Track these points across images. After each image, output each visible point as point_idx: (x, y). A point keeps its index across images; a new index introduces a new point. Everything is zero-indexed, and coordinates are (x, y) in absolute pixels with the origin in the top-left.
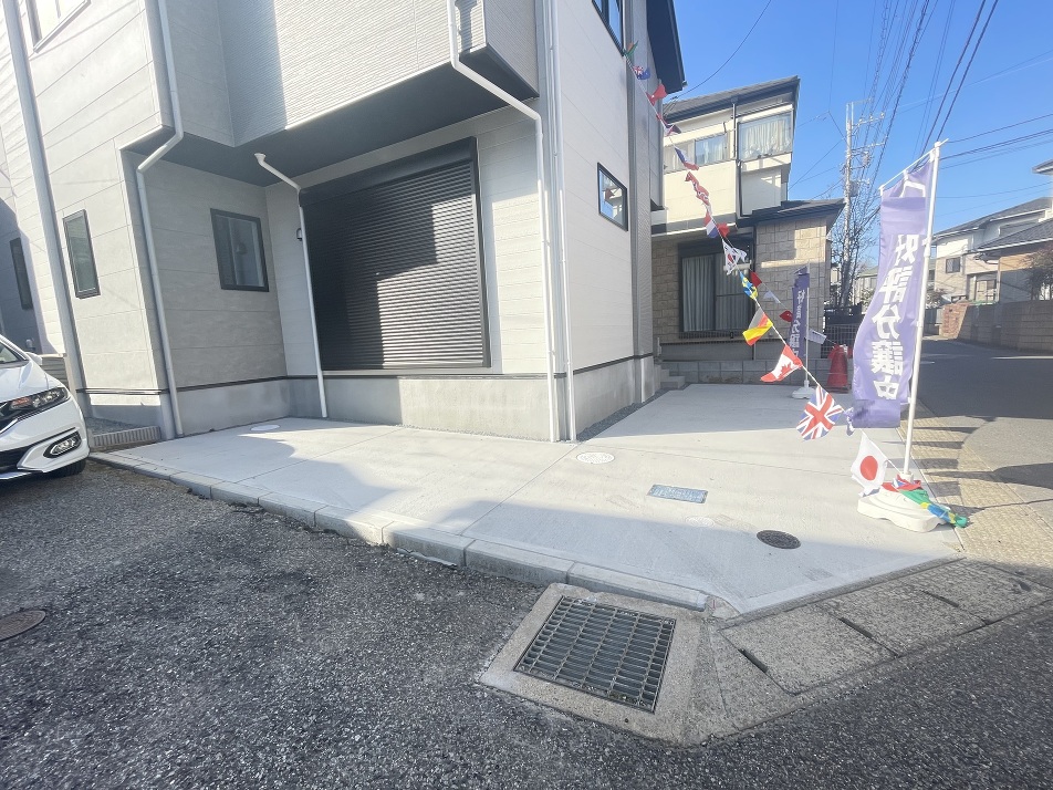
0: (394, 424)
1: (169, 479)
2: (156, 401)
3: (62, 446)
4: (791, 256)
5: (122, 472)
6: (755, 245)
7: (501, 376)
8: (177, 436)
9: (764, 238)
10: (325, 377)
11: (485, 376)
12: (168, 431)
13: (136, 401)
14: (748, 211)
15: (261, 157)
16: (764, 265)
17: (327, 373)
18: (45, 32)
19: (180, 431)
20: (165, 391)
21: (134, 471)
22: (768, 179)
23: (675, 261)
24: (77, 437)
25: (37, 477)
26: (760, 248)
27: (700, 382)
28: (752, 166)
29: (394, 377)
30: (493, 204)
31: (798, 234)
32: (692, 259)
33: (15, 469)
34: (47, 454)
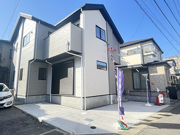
0: (60, 105)
1: (21, 110)
2: (25, 97)
3: (9, 103)
4: (157, 73)
5: (16, 108)
6: (148, 70)
7: (75, 97)
8: (26, 104)
9: (150, 69)
10: (51, 95)
11: (73, 97)
12: (25, 103)
13: (22, 97)
14: (146, 63)
15: (46, 61)
16: (151, 74)
17: (52, 94)
18: (24, 45)
19: (27, 103)
20: (26, 96)
21: (18, 108)
22: (149, 56)
23: (131, 73)
24: (11, 102)
25: (5, 107)
26: (149, 71)
27: (132, 101)
28: (145, 54)
29: (61, 96)
30: (76, 69)
31: (158, 68)
32: (135, 73)
33: (3, 106)
34: (7, 104)
